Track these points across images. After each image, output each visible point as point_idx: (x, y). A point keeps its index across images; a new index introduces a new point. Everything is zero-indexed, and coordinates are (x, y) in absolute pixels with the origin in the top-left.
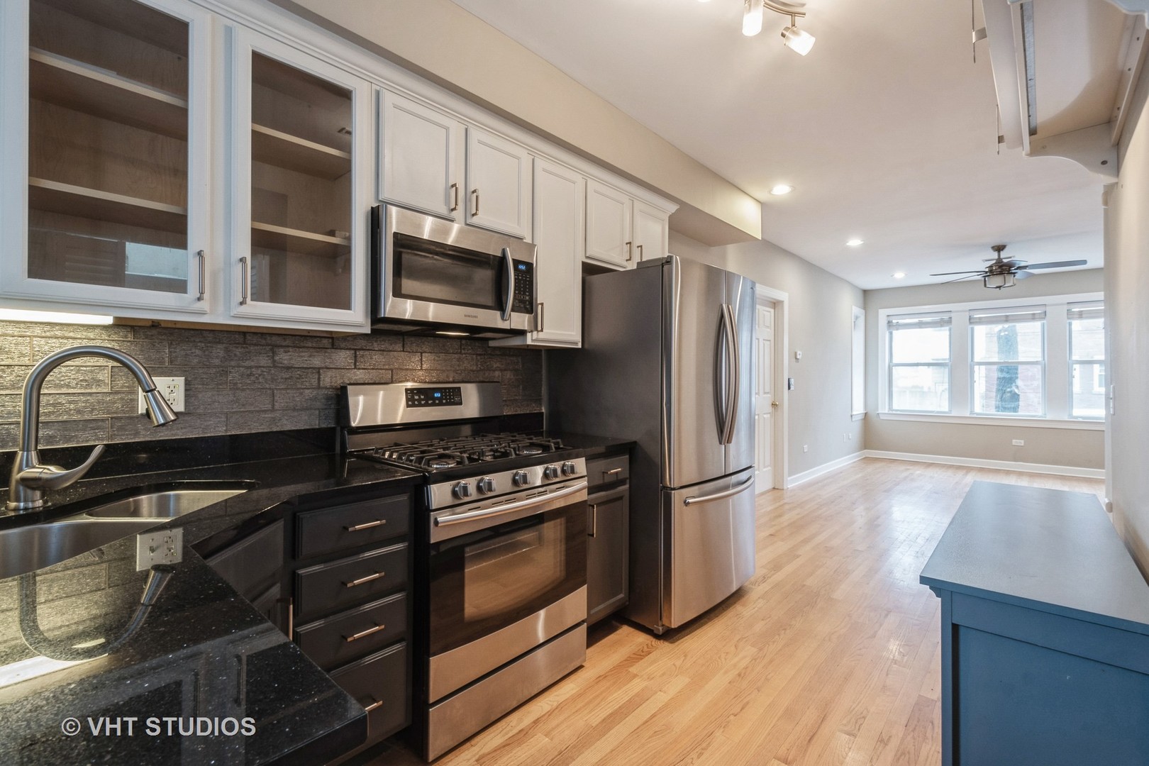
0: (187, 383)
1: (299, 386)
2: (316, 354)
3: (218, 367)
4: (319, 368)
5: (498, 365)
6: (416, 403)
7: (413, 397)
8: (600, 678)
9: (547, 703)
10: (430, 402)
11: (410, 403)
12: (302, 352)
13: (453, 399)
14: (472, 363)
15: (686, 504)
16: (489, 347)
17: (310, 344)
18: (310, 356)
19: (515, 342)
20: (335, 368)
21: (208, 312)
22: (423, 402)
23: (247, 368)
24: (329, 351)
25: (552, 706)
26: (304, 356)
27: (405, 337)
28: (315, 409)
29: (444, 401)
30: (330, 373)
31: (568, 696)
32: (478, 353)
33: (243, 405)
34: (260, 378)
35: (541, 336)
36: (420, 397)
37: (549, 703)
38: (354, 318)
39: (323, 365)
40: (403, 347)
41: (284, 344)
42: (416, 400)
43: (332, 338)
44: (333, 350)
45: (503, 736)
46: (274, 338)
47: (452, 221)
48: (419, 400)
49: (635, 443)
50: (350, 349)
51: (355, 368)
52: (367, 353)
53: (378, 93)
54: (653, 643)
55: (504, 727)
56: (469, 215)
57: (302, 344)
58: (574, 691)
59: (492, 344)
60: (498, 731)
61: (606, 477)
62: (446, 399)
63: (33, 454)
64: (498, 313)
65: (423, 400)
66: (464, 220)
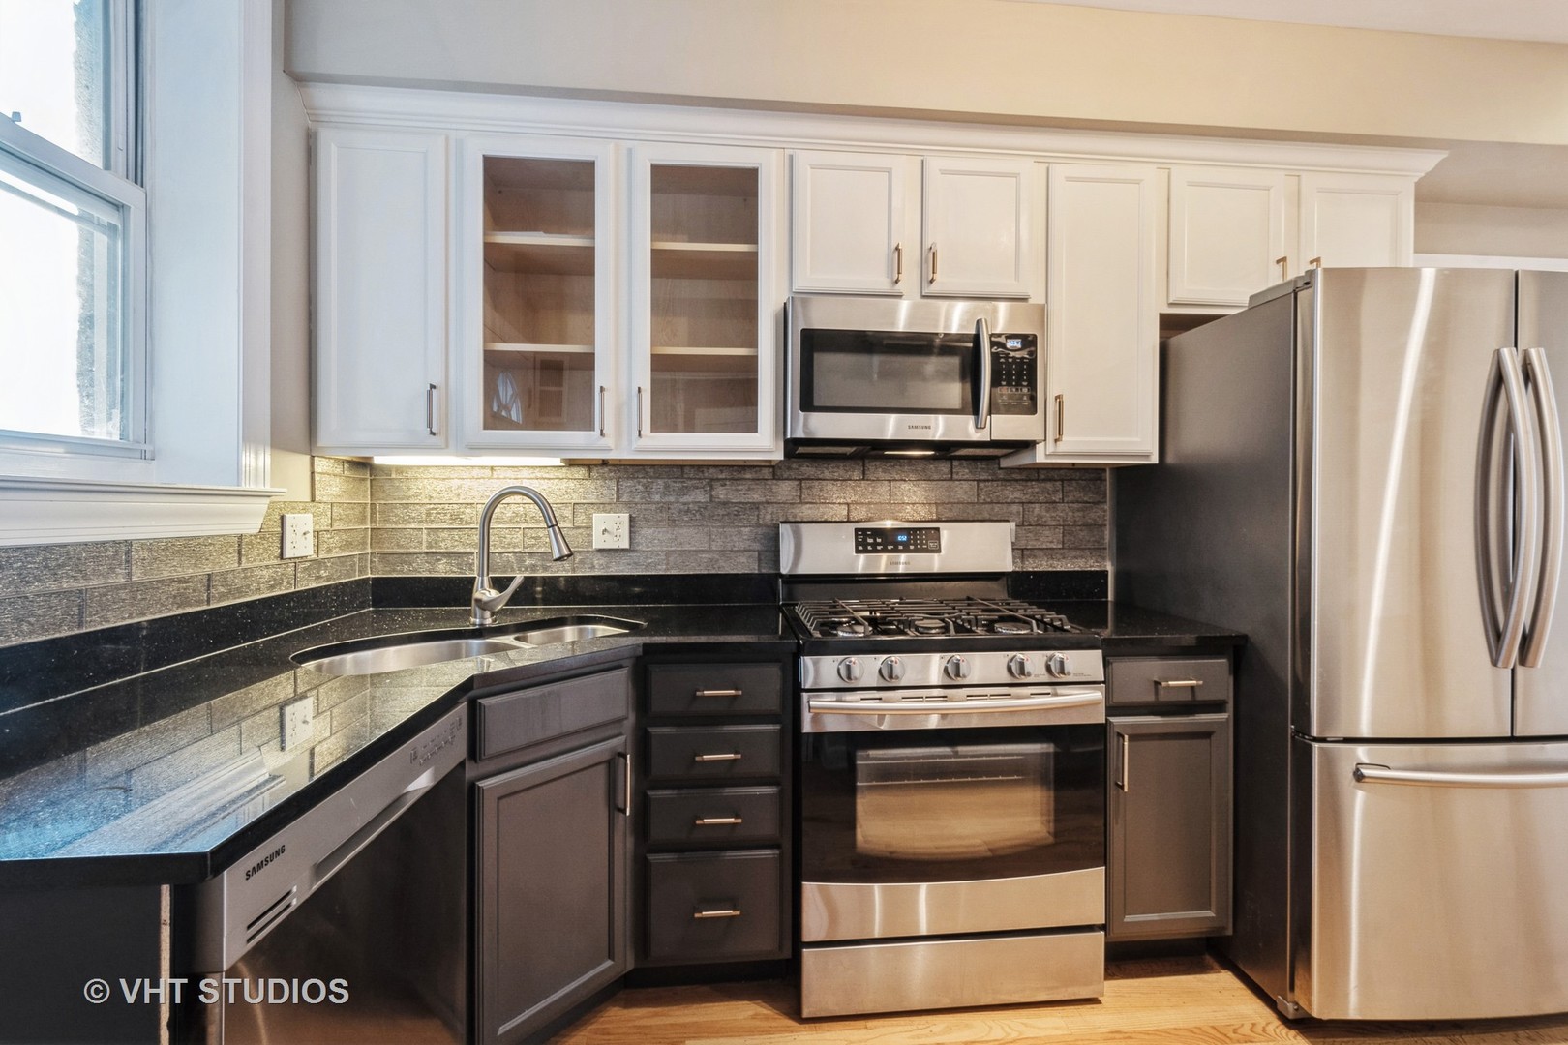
0: (632, 519)
1: (736, 524)
2: (755, 487)
3: (658, 503)
4: (759, 503)
5: (1017, 495)
6: (869, 548)
7: (865, 540)
8: (1117, 1036)
9: (1002, 1028)
10: (890, 547)
11: (860, 548)
12: (739, 485)
13: (927, 544)
14: (971, 493)
15: (1359, 777)
16: (1000, 469)
17: (748, 476)
18: (749, 489)
19: (1023, 460)
20: (776, 503)
21: (612, 447)
22: (879, 547)
23: (685, 504)
24: (769, 482)
25: (1009, 1034)
26: (742, 490)
27: (867, 461)
28: (754, 551)
29: (912, 547)
30: (770, 509)
31: (1042, 1034)
32: (982, 478)
33: (681, 544)
34: (697, 514)
35: (1062, 447)
36: (875, 540)
37: (1007, 1029)
38: (762, 443)
39: (764, 500)
40: (864, 474)
41: (720, 477)
42: (870, 544)
43: (773, 467)
44: (775, 481)
45: (913, 1038)
46: (712, 471)
47: (900, 296)
48: (875, 544)
49: (1245, 637)
50: (795, 479)
51: (801, 503)
52: (816, 483)
53: (791, 157)
54: (1270, 1029)
55: (920, 1027)
56: (925, 284)
57: (740, 476)
58: (1060, 1033)
59: (1005, 463)
60: (909, 1028)
61: (1162, 692)
62: (915, 544)
63: (486, 578)
64: (971, 419)
65: (879, 544)
66: (919, 291)
